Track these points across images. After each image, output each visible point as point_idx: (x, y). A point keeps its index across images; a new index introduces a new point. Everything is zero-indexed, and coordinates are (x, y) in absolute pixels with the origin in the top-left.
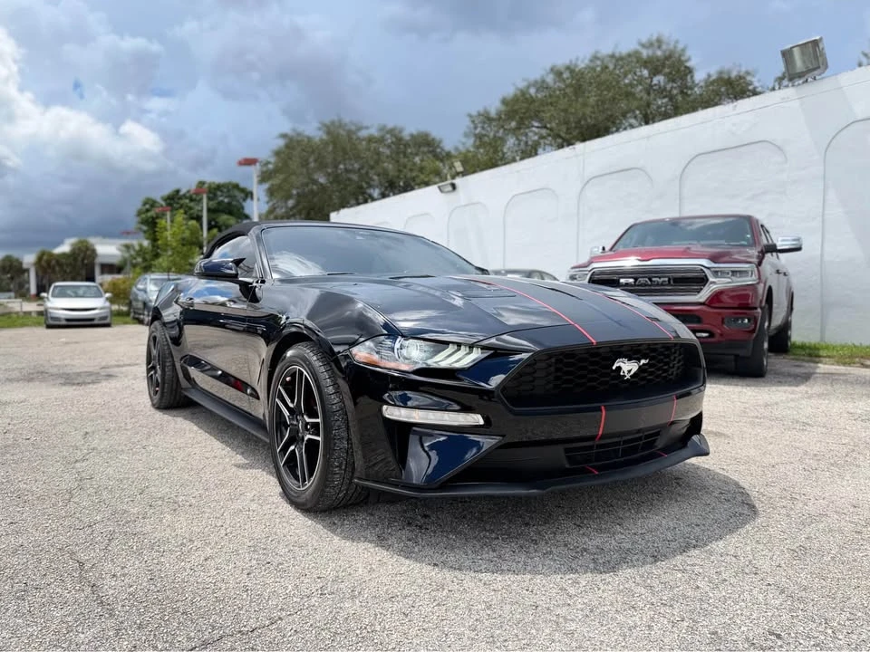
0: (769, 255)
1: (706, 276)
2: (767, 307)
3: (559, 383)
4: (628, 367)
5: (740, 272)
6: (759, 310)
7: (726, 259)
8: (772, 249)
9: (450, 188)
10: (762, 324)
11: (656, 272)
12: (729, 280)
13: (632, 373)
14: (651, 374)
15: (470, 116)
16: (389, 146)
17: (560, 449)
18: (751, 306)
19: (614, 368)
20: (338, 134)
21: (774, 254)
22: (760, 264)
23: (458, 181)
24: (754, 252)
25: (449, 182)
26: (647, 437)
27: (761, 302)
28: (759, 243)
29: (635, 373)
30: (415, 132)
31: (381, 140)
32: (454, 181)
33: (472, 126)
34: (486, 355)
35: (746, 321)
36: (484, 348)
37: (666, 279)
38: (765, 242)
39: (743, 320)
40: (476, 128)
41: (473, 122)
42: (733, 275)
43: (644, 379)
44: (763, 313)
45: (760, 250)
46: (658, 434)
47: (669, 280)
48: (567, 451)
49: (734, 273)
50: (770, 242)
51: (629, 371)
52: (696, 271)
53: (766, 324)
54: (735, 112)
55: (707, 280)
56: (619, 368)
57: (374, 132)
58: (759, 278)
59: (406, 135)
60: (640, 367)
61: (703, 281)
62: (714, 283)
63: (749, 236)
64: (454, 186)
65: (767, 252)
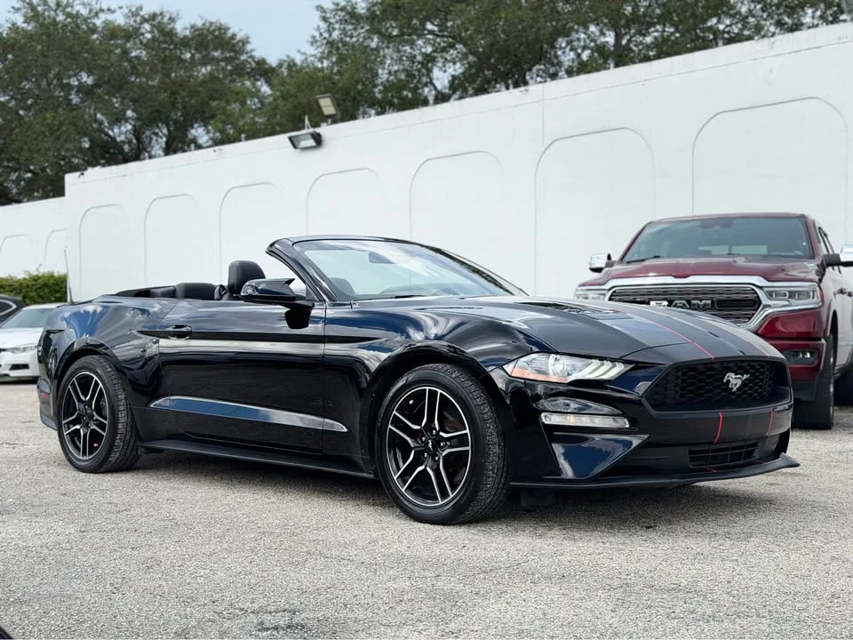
0: (829, 269)
1: (758, 297)
2: (832, 337)
3: (685, 392)
4: (735, 380)
5: (800, 293)
6: (823, 341)
7: (782, 275)
8: (834, 262)
9: (311, 142)
10: (827, 359)
11: (696, 292)
12: (786, 303)
13: (738, 386)
14: (751, 388)
15: (320, 8)
16: (146, 46)
17: (685, 450)
18: (814, 336)
19: (725, 381)
20: (55, 22)
21: (836, 268)
22: (820, 280)
23: (325, 130)
24: (812, 266)
25: (308, 130)
26: (748, 446)
27: (825, 331)
28: (819, 255)
29: (740, 387)
30: (199, 23)
31: (130, 34)
32: (318, 130)
33: (323, 26)
34: (628, 368)
35: (808, 355)
36: (626, 362)
37: (709, 302)
38: (825, 252)
39: (804, 354)
40: (330, 31)
41: (325, 19)
42: (790, 297)
43: (745, 392)
44: (828, 344)
45: (819, 262)
46: (755, 445)
47: (713, 303)
48: (691, 453)
49: (792, 295)
50: (831, 252)
51: (736, 385)
52: (745, 291)
53: (832, 360)
54: (771, 54)
55: (760, 303)
56: (728, 381)
57: (120, 19)
58: (823, 301)
59: (182, 28)
60: (743, 382)
61: (755, 303)
62: (769, 306)
63: (804, 244)
64: (318, 140)
65: (828, 265)
